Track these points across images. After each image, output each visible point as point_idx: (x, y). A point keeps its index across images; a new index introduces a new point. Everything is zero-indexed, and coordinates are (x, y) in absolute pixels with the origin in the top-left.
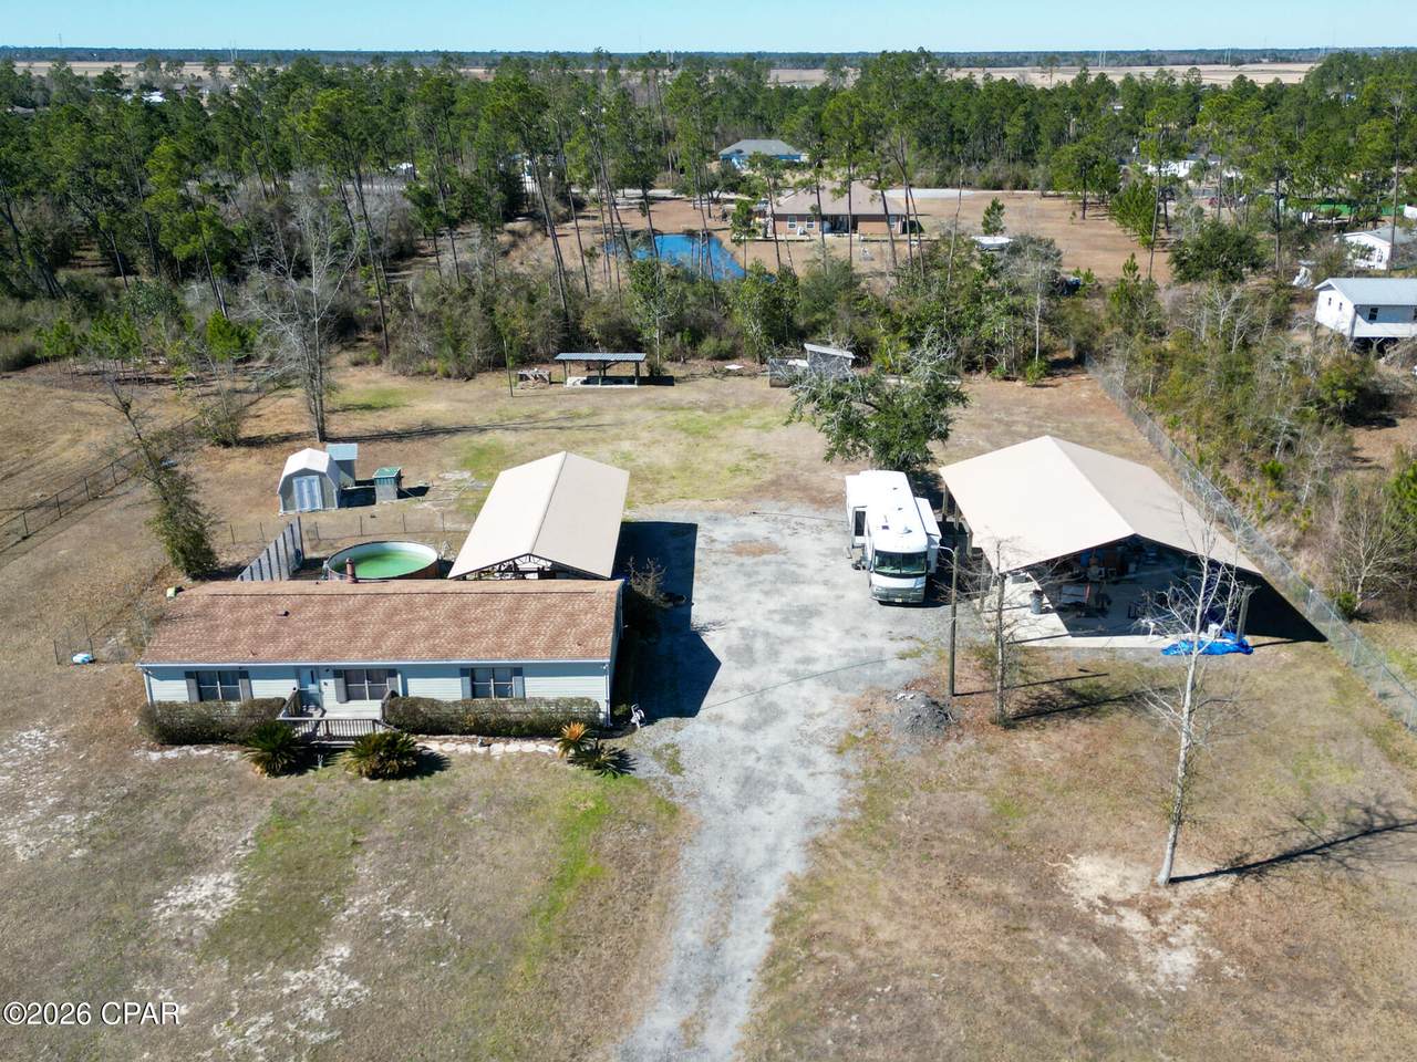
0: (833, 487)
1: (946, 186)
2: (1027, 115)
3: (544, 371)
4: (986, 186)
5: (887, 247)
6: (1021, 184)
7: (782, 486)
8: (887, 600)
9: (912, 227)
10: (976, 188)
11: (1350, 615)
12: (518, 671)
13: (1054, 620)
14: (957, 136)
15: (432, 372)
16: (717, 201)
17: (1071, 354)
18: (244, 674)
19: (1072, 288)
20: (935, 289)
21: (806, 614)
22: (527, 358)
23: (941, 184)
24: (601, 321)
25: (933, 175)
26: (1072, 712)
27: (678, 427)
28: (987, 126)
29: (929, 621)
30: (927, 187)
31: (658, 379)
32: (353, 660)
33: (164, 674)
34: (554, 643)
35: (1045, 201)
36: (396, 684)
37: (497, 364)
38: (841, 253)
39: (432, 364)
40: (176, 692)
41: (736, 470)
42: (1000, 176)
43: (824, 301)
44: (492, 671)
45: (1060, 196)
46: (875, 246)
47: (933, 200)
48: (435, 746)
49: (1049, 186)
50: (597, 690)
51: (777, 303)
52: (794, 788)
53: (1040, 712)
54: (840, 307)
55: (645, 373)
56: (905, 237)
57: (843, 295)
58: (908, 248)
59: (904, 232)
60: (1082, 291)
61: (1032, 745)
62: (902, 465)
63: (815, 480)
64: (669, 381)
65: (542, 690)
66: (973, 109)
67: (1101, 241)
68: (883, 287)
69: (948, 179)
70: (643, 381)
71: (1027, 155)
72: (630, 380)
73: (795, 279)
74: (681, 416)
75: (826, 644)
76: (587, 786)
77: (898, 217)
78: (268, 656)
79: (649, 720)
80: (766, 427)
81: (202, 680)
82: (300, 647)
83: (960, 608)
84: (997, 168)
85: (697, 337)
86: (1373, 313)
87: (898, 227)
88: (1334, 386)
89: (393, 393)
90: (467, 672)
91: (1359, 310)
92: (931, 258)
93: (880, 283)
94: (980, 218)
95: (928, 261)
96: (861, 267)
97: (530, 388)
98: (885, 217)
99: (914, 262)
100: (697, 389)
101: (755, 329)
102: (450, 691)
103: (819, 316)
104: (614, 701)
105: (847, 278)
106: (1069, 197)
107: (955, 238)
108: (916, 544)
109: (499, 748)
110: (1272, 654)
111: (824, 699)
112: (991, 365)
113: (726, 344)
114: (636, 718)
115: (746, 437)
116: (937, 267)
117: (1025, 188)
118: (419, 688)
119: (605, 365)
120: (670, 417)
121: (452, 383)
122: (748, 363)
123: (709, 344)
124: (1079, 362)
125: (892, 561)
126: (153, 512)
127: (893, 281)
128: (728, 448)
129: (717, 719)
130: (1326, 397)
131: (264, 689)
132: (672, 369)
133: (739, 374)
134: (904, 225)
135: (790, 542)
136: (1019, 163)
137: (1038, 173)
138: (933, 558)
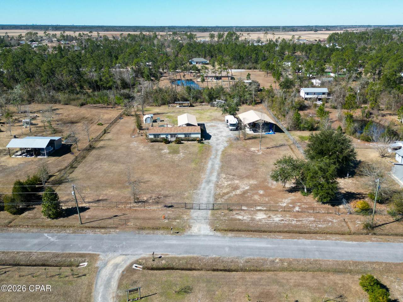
0: (223, 119)
1: (239, 69)
2: (256, 54)
3: (173, 105)
4: (248, 69)
5: (228, 83)
6: (255, 68)
7: (215, 119)
8: (231, 130)
9: (232, 78)
10: (246, 69)
11: (288, 130)
12: (190, 134)
13: (252, 132)
14: (241, 58)
15: (153, 105)
16: (191, 73)
17: (260, 101)
18: (160, 135)
19: (261, 90)
20: (237, 91)
21: (221, 132)
22: (169, 103)
23: (238, 68)
24: (181, 97)
25: (237, 66)
26: (253, 139)
27: (197, 112)
28: (247, 55)
29: (237, 132)
30: (235, 69)
31: (191, 106)
32: (172, 133)
33: (151, 135)
34: (194, 131)
35: (260, 72)
36: (177, 136)
37: (164, 104)
38: (220, 84)
39: (153, 104)
40: (152, 137)
41: (208, 118)
42: (251, 67)
43: (219, 93)
44: (187, 134)
45: (263, 71)
46: (226, 82)
47: (237, 72)
48: (183, 142)
49: (261, 69)
50: (199, 136)
51: (210, 93)
52: (222, 144)
53: (249, 139)
54: (221, 93)
55: (189, 105)
56: (231, 80)
57: (222, 92)
58: (232, 83)
59: (231, 79)
60: (263, 91)
61: (248, 141)
62: (233, 115)
63: (220, 118)
64: (194, 106)
65: (193, 136)
66: (244, 52)
67: (270, 81)
68: (228, 90)
69: (240, 67)
70: (189, 106)
71: (256, 62)
72: (187, 106)
73: (213, 89)
74: (197, 111)
75: (224, 134)
76: (200, 145)
77: (230, 76)
78: (162, 133)
79: (205, 140)
80: (211, 112)
81: (155, 135)
82: (166, 132)
83: (240, 131)
84: (250, 65)
85: (197, 99)
86: (308, 94)
87: (230, 78)
88: (297, 105)
89: (149, 109)
90: (185, 134)
91: (305, 93)
92: (237, 85)
93: (227, 90)
94: (246, 76)
95: (236, 86)
96: (224, 86)
97: (171, 108)
98: (228, 77)
99: (233, 86)
100: (198, 107)
101: (207, 98)
102: (183, 136)
103: (218, 95)
104: (201, 138)
105: (222, 89)
106: (265, 71)
107: (241, 81)
108: (235, 123)
109: (189, 142)
110: (277, 134)
111: (224, 138)
112: (246, 103)
113: (202, 100)
114: (204, 139)
115: (208, 114)
116: (237, 87)
117: (256, 69)
118: (179, 136)
119: (182, 104)
120: (196, 111)
121: (157, 107)
122: (206, 103)
123: (199, 100)
124: (261, 103)
125: (232, 125)
126: (135, 121)
127: (230, 89)
128: (206, 115)
129: (214, 135)
130: (296, 106)
131: (162, 136)
132: (194, 105)
133: (205, 105)
134: (231, 78)
135: (218, 125)
136: (255, 64)
137: (259, 66)
138: (237, 125)
